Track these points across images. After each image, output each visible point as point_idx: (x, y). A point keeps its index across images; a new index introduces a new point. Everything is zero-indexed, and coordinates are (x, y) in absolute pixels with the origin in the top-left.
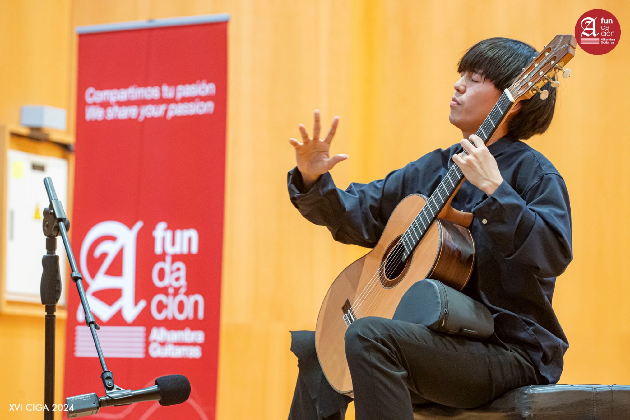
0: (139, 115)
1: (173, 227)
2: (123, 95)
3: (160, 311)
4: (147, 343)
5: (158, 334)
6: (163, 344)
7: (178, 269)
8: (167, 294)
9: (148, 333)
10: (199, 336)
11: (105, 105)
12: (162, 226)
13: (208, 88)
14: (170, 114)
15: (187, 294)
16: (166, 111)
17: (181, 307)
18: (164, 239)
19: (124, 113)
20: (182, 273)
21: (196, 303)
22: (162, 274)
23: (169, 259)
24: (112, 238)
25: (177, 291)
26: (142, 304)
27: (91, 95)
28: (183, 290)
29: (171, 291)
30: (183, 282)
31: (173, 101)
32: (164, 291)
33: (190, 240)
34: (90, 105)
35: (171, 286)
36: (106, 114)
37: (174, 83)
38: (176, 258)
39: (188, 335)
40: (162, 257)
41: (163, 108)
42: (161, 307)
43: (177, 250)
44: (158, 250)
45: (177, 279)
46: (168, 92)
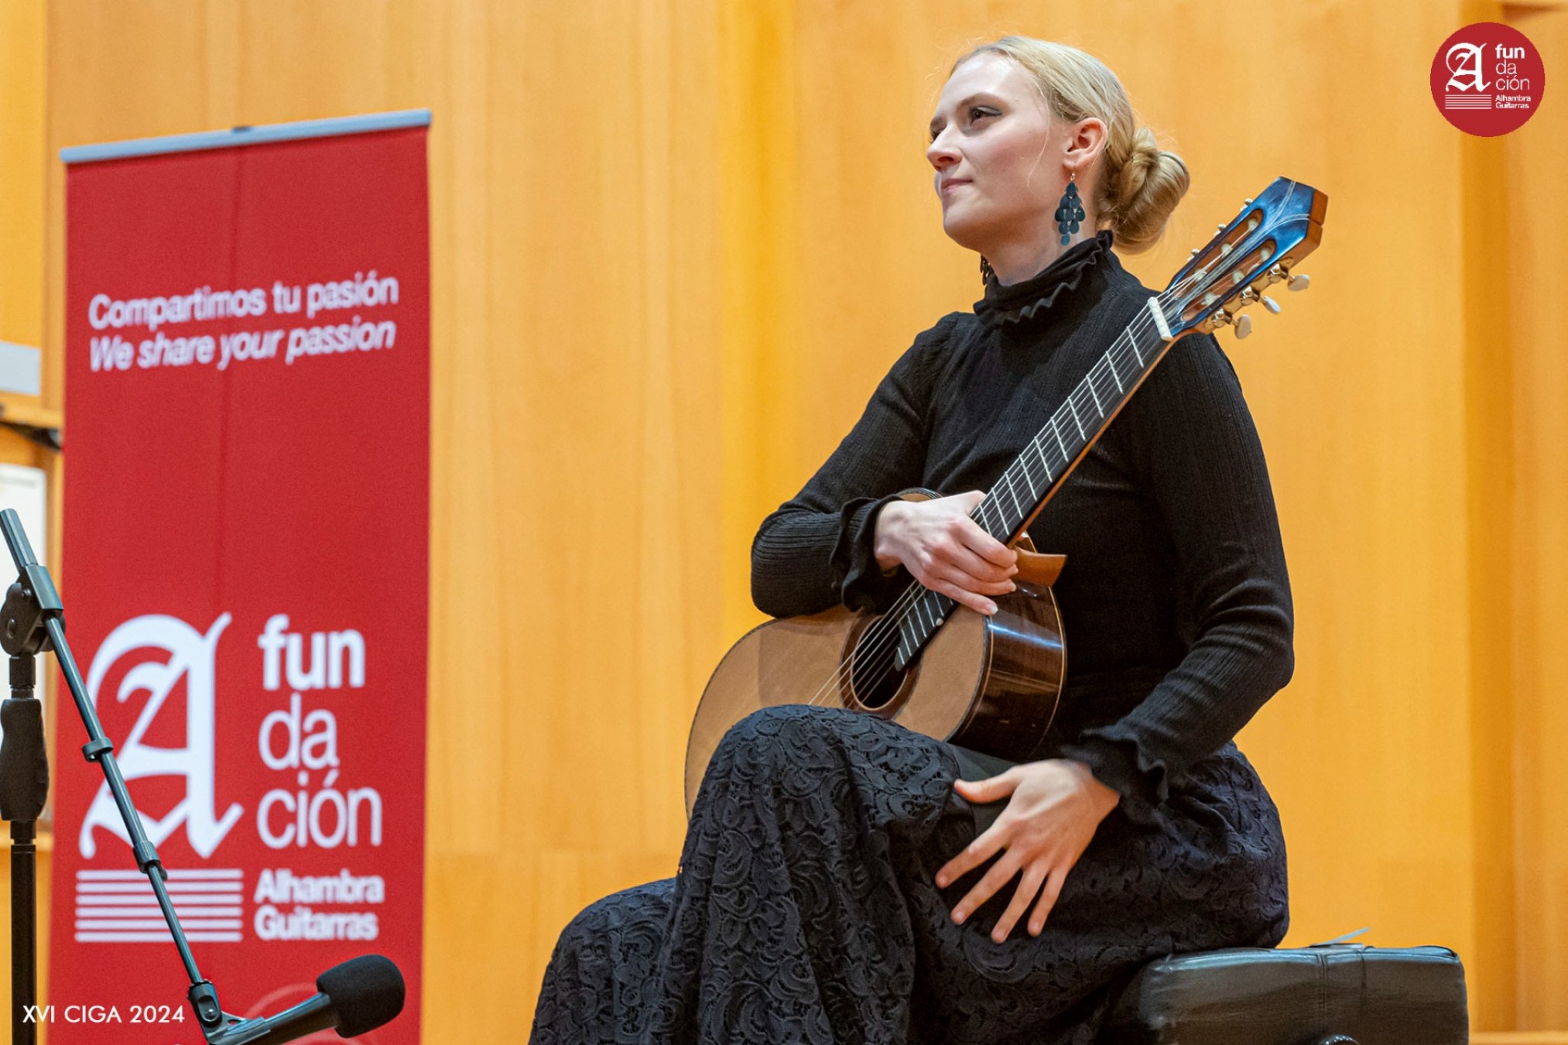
0: (217, 354)
1: (304, 626)
2: (178, 309)
3: (277, 830)
4: (249, 908)
5: (275, 885)
6: (287, 909)
7: (320, 727)
8: (294, 790)
9: (250, 884)
10: (374, 889)
11: (136, 334)
12: (279, 622)
13: (383, 289)
14: (293, 352)
15: (342, 786)
16: (283, 345)
17: (328, 818)
18: (283, 653)
19: (181, 353)
20: (330, 736)
21: (365, 807)
22: (280, 740)
23: (296, 701)
24: (160, 655)
25: (317, 779)
26: (235, 812)
27: (102, 311)
28: (332, 777)
29: (303, 779)
30: (331, 757)
31: (300, 320)
32: (287, 779)
33: (346, 653)
34: (100, 334)
35: (302, 766)
36: (137, 354)
37: (299, 279)
38: (313, 699)
39: (347, 887)
40: (281, 698)
41: (274, 338)
42: (281, 818)
43: (316, 679)
44: (271, 681)
45: (318, 751)
46: (285, 300)
